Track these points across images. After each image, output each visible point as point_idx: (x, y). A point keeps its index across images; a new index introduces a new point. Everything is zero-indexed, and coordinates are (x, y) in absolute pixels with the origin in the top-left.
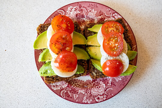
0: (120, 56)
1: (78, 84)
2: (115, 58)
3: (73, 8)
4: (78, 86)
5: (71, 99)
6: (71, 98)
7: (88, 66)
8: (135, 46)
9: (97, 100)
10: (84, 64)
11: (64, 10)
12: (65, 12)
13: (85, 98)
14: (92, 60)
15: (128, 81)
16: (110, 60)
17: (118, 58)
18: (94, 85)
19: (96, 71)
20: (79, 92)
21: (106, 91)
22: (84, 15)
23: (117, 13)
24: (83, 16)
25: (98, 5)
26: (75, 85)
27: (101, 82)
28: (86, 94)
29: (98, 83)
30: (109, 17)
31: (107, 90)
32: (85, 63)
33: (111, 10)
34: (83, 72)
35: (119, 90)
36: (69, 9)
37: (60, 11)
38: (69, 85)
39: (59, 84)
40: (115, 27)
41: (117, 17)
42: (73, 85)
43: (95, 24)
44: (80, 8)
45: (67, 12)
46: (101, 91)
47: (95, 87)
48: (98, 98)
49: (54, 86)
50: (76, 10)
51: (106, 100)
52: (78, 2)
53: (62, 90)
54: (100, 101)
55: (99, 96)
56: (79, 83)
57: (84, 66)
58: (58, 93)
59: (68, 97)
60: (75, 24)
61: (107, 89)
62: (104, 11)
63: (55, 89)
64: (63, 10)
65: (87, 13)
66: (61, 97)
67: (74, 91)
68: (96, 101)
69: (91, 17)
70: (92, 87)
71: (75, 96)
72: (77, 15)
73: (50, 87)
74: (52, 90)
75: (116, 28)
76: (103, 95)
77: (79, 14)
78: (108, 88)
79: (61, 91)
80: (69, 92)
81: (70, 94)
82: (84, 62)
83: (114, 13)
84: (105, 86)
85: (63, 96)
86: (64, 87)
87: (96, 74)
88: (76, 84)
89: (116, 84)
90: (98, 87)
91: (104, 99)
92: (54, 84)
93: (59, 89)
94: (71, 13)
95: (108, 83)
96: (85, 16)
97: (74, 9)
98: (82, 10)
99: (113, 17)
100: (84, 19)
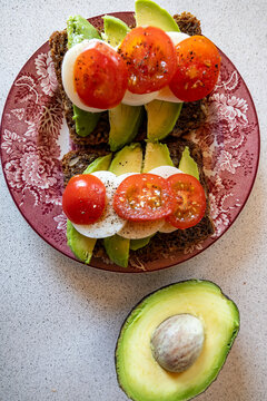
0: (113, 217)
1: (49, 122)
2: (111, 203)
3: (242, 111)
4: (46, 121)
5: (12, 101)
6: (16, 102)
7: (93, 147)
8: (143, 267)
9: (8, 165)
10: (99, 135)
11: (236, 88)
12: (233, 91)
13: (15, 136)
14: (109, 156)
15: (55, 244)
16: (104, 193)
17: (111, 210)
18: (48, 162)
19: (81, 166)
20: (29, 123)
21: (32, 189)
22: (226, 142)
23: (229, 226)
24: (221, 139)
25: (250, 177)
26: (47, 114)
27: (53, 181)
28: (25, 140)
29: (52, 172)
30: (220, 205)
31: (33, 192)
32: (100, 139)
33: (238, 210)
34: (77, 131)
35: (32, 222)
36: (241, 102)
37: (234, 77)
38: (47, 99)
39: (51, 72)
40: (191, 210)
41: (219, 226)
42: (47, 110)
43: (201, 166)
44: (243, 130)
45: (234, 98)
46: (32, 178)
47: (42, 164)
48: (13, 170)
49: (45, 60)
50: (238, 121)
51: (10, 188)
52: (257, 124)
53: (36, 80)
54: (7, 172)
55: (18, 172)
56: (52, 125)
57: (93, 137)
58: (28, 68)
59: (17, 93)
60: (202, 116)
61: (36, 191)
62: (236, 193)
63: (38, 62)
64: (239, 85)
65: (229, 149)
66: (19, 76)
67: (31, 110)
68: (6, 162)
69: (220, 159)
70: (42, 157)
71: (19, 112)
72: (225, 122)
73: (43, 49)
74: (35, 56)
75: (188, 211)
76: (22, 182)
77: (228, 129)
78: (38, 195)
79: (33, 77)
80: (30, 97)
81: (26, 99)
82: (103, 136)
83: (229, 217)
84: (43, 188)
85: (19, 82)
86: (42, 85)
87: (75, 166)
88: (51, 118)
89: (48, 215)
90: (41, 170)
91: (11, 183)
92: (49, 60)
93: (39, 73)
94: (230, 108)
95: (51, 195)
96: (222, 145)
97: (240, 114)
98: (237, 134)
99: (219, 216)
100: (215, 143)
